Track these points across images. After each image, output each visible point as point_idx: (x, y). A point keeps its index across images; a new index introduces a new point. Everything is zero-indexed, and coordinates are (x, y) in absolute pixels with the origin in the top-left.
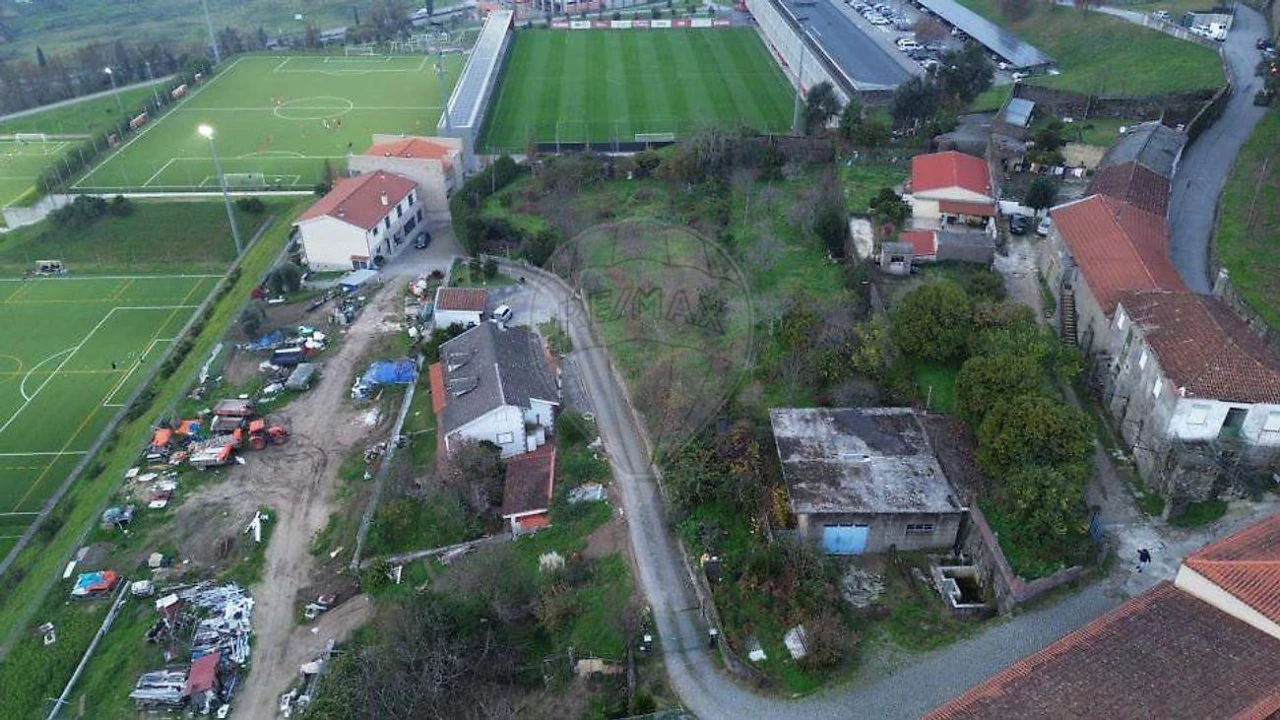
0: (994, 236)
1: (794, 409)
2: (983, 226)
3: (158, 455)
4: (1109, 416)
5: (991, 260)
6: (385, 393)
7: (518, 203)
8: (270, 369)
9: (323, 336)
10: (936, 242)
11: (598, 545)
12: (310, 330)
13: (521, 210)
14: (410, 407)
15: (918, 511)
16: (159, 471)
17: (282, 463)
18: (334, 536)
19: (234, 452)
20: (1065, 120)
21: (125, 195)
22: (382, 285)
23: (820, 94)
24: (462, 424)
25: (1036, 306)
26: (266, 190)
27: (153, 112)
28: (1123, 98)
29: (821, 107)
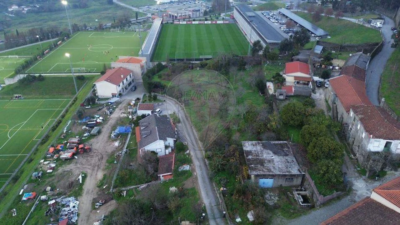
0: (311, 88)
1: (250, 142)
2: (308, 84)
3: (50, 156)
4: (349, 144)
5: (311, 95)
6: (121, 136)
7: (163, 77)
8: (86, 128)
9: (102, 118)
10: (293, 89)
11: (188, 184)
12: (98, 116)
13: (164, 79)
14: (129, 141)
15: (289, 174)
16: (50, 161)
17: (89, 158)
18: (105, 182)
19: (74, 154)
20: (333, 52)
21: (42, 75)
22: (121, 103)
23: (257, 44)
24: (146, 146)
25: (325, 109)
26: (85, 73)
27: (51, 49)
28: (350, 45)
29: (257, 48)
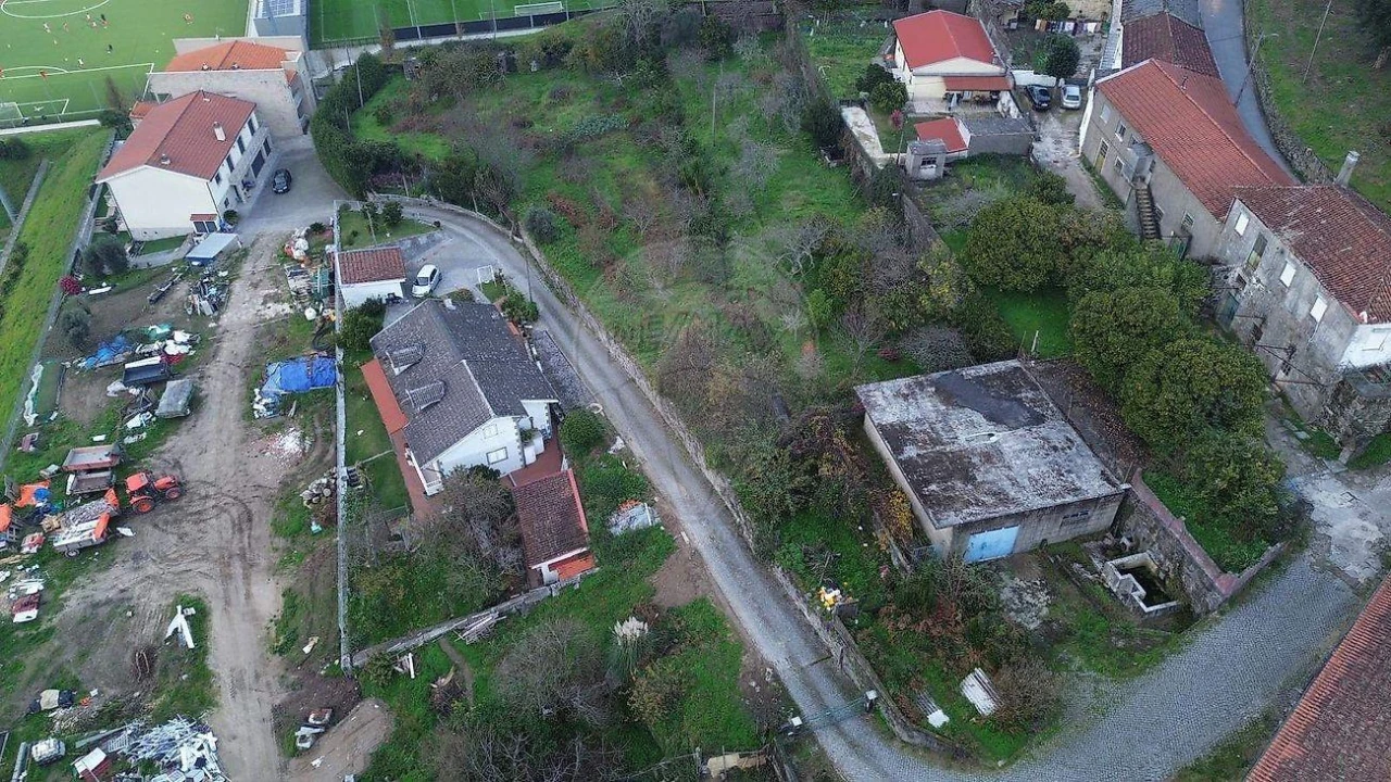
1: (884, 384)
3: (3, 543)
5: (1029, 149)
6: (303, 405)
7: (400, 119)
9: (188, 336)
10: (963, 131)
11: (670, 588)
12: (167, 330)
13: (406, 128)
15: (1076, 499)
16: (11, 567)
17: (187, 527)
18: (300, 622)
19: (113, 522)
22: (245, 253)
24: (445, 449)
